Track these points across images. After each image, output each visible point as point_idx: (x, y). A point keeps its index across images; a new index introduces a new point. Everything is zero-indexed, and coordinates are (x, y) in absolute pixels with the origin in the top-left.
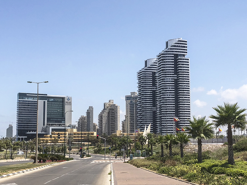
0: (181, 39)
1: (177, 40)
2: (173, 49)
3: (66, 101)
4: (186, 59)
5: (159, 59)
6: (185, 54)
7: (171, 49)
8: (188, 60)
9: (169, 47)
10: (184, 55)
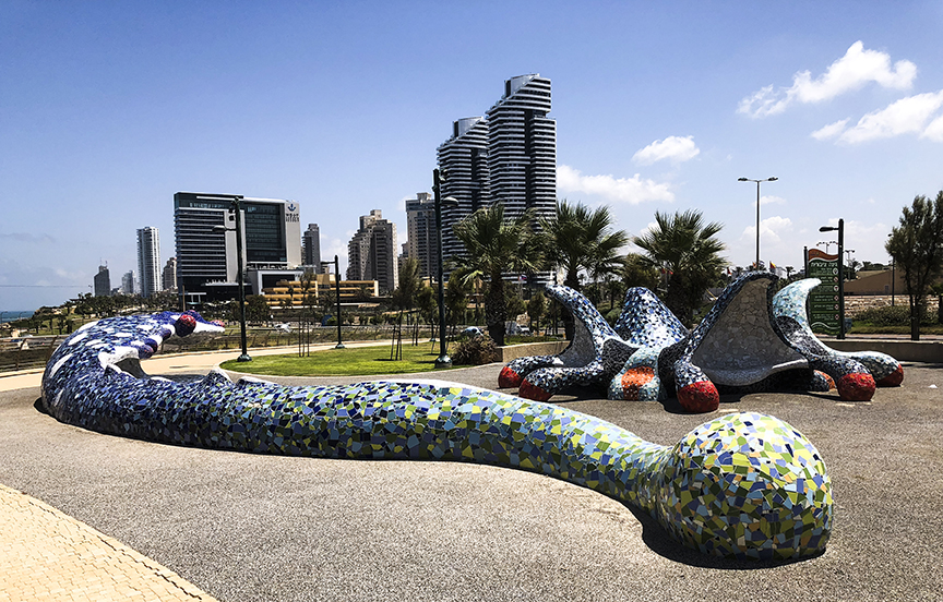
0: (538, 77)
1: (531, 77)
2: (523, 98)
3: (287, 211)
4: (548, 122)
5: (490, 120)
6: (547, 110)
7: (518, 98)
8: (553, 123)
9: (514, 94)
10: (544, 113)
